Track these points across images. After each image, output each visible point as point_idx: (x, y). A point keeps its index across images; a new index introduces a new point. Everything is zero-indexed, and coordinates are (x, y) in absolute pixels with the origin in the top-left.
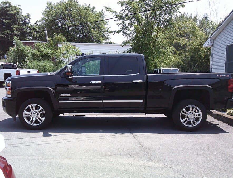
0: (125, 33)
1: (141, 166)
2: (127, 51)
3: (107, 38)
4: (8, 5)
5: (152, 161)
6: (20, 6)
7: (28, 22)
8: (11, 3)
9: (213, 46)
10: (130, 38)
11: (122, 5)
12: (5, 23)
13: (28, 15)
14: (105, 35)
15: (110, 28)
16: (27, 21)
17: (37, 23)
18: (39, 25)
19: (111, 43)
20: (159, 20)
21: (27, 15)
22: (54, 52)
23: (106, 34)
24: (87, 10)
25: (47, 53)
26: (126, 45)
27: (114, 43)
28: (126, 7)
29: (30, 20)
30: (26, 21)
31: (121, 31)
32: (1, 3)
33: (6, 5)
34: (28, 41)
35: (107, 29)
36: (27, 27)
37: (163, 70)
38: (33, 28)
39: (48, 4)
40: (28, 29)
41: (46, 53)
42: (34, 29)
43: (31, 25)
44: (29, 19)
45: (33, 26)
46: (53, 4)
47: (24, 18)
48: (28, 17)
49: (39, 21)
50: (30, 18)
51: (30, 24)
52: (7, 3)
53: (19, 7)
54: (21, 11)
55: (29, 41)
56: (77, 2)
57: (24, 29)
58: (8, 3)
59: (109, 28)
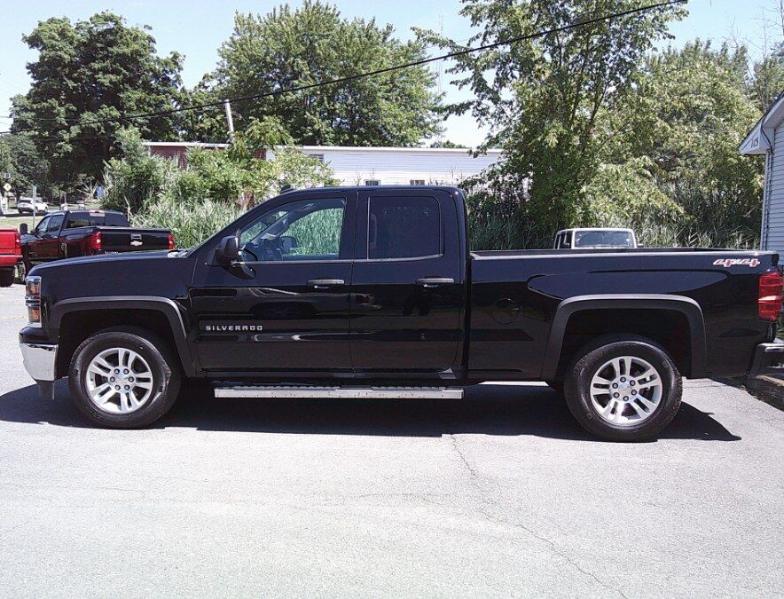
0: (484, 112)
1: (447, 531)
2: (491, 169)
3: (436, 131)
4: (111, 25)
5: (489, 517)
6: (150, 28)
7: (176, 81)
8: (121, 18)
9: (771, 151)
10: (502, 128)
11: (476, 19)
12: (102, 84)
13: (176, 57)
14: (427, 120)
15: (443, 97)
16: (172, 77)
17: (206, 85)
18: (209, 89)
19: (448, 145)
20: (599, 64)
21: (171, 56)
22: (249, 177)
23: (430, 117)
24: (370, 38)
25: (227, 182)
26: (488, 150)
27: (460, 147)
28: (487, 26)
29: (181, 74)
30: (168, 78)
31: (472, 107)
32: (91, 19)
33: (105, 27)
34: (174, 141)
35: (433, 98)
36: (173, 98)
37: (577, 233)
38: (191, 100)
39: (239, 20)
40: (175, 103)
41: (222, 180)
42: (194, 102)
43: (183, 90)
44: (177, 70)
45: (190, 94)
46: (255, 18)
47: (161, 69)
48: (176, 64)
49: (211, 77)
50: (180, 69)
51: (180, 88)
52: (108, 19)
53: (148, 32)
54: (151, 44)
55: (178, 141)
56: (336, 13)
57: (162, 102)
58: (111, 20)
59: (438, 95)
